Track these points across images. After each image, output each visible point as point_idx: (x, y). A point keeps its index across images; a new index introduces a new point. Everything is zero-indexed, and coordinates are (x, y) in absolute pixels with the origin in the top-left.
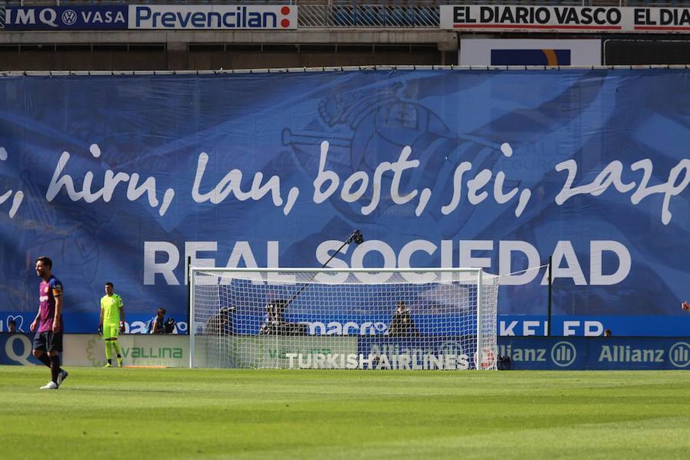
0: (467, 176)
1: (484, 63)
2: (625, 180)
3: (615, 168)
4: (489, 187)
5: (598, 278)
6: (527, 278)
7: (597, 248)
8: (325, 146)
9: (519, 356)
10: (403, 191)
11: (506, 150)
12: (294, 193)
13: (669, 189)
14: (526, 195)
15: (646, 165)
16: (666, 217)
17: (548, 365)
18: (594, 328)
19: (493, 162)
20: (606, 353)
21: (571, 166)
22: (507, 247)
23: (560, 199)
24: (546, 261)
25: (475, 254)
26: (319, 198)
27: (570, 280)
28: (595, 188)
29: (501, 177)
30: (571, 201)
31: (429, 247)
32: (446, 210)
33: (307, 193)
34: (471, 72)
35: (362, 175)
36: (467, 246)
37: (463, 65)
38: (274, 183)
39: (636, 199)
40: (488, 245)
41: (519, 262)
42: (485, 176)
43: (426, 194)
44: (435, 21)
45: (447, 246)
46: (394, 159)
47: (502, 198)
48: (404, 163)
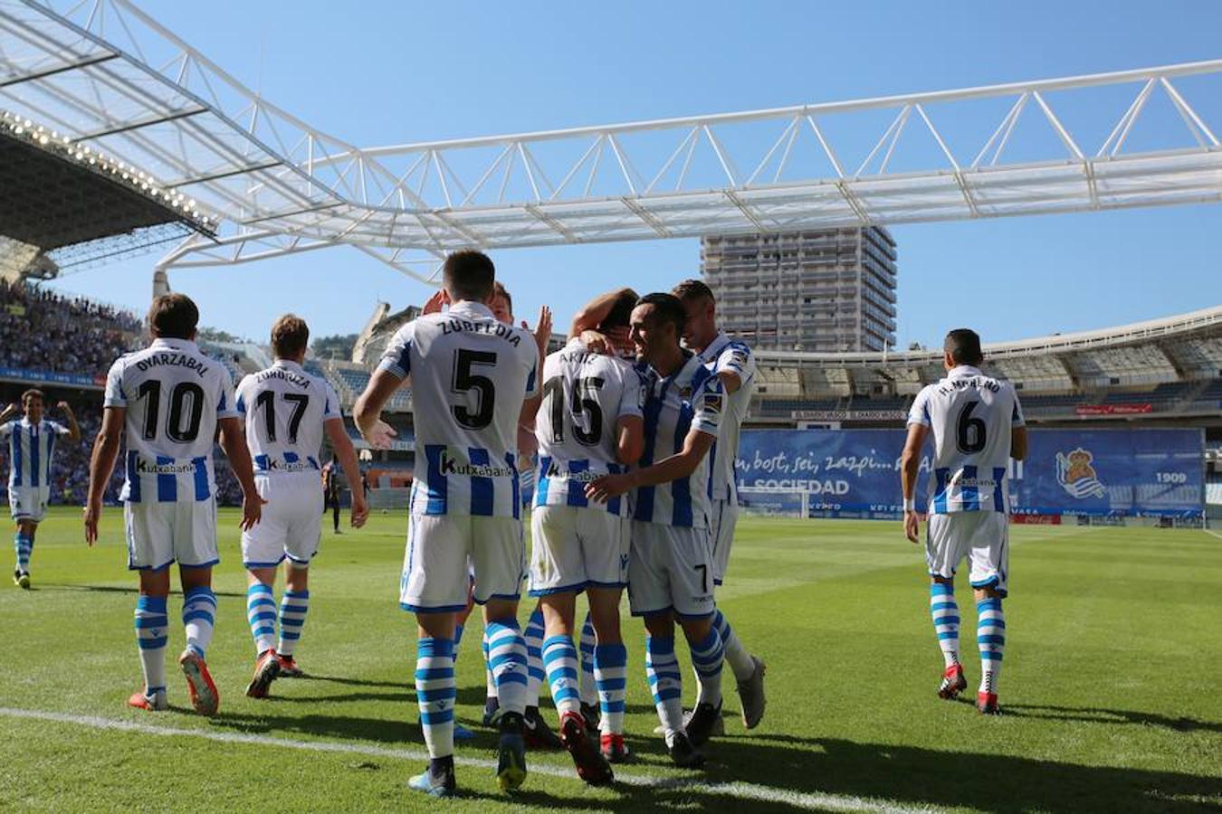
0: (800, 461)
1: (805, 428)
2: (847, 462)
3: (844, 459)
4: (806, 464)
5: (839, 492)
6: (816, 492)
7: (838, 483)
8: (758, 452)
9: (815, 514)
10: (781, 465)
11: (811, 454)
12: (748, 466)
13: (860, 466)
14: (817, 467)
15: (854, 459)
16: (860, 474)
17: (824, 517)
18: (838, 507)
19: (808, 457)
20: (841, 514)
21: (831, 459)
22: (811, 482)
23: (827, 468)
24: (823, 486)
25: (803, 484)
26: (756, 467)
27: (829, 493)
28: (838, 465)
29: (809, 462)
30: (830, 470)
31: (788, 482)
32: (794, 471)
33: (752, 465)
34: (801, 431)
35: (768, 461)
36: (799, 482)
37: (799, 429)
38: (743, 462)
39: (851, 469)
40: (805, 481)
41: (815, 487)
42: (805, 461)
43: (787, 467)
44: (790, 416)
45: (794, 482)
46: (777, 455)
47: (810, 468)
48: (781, 457)
